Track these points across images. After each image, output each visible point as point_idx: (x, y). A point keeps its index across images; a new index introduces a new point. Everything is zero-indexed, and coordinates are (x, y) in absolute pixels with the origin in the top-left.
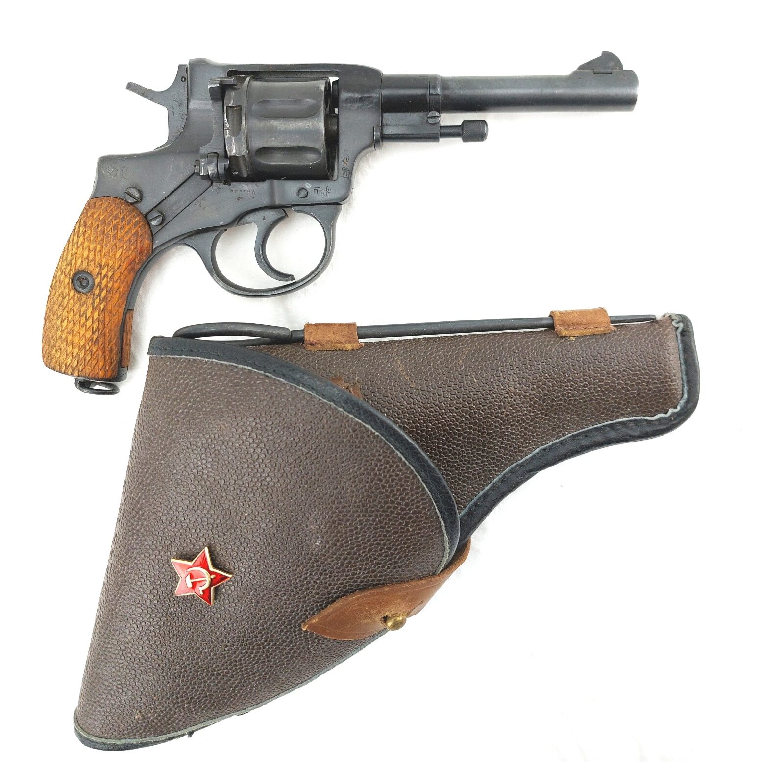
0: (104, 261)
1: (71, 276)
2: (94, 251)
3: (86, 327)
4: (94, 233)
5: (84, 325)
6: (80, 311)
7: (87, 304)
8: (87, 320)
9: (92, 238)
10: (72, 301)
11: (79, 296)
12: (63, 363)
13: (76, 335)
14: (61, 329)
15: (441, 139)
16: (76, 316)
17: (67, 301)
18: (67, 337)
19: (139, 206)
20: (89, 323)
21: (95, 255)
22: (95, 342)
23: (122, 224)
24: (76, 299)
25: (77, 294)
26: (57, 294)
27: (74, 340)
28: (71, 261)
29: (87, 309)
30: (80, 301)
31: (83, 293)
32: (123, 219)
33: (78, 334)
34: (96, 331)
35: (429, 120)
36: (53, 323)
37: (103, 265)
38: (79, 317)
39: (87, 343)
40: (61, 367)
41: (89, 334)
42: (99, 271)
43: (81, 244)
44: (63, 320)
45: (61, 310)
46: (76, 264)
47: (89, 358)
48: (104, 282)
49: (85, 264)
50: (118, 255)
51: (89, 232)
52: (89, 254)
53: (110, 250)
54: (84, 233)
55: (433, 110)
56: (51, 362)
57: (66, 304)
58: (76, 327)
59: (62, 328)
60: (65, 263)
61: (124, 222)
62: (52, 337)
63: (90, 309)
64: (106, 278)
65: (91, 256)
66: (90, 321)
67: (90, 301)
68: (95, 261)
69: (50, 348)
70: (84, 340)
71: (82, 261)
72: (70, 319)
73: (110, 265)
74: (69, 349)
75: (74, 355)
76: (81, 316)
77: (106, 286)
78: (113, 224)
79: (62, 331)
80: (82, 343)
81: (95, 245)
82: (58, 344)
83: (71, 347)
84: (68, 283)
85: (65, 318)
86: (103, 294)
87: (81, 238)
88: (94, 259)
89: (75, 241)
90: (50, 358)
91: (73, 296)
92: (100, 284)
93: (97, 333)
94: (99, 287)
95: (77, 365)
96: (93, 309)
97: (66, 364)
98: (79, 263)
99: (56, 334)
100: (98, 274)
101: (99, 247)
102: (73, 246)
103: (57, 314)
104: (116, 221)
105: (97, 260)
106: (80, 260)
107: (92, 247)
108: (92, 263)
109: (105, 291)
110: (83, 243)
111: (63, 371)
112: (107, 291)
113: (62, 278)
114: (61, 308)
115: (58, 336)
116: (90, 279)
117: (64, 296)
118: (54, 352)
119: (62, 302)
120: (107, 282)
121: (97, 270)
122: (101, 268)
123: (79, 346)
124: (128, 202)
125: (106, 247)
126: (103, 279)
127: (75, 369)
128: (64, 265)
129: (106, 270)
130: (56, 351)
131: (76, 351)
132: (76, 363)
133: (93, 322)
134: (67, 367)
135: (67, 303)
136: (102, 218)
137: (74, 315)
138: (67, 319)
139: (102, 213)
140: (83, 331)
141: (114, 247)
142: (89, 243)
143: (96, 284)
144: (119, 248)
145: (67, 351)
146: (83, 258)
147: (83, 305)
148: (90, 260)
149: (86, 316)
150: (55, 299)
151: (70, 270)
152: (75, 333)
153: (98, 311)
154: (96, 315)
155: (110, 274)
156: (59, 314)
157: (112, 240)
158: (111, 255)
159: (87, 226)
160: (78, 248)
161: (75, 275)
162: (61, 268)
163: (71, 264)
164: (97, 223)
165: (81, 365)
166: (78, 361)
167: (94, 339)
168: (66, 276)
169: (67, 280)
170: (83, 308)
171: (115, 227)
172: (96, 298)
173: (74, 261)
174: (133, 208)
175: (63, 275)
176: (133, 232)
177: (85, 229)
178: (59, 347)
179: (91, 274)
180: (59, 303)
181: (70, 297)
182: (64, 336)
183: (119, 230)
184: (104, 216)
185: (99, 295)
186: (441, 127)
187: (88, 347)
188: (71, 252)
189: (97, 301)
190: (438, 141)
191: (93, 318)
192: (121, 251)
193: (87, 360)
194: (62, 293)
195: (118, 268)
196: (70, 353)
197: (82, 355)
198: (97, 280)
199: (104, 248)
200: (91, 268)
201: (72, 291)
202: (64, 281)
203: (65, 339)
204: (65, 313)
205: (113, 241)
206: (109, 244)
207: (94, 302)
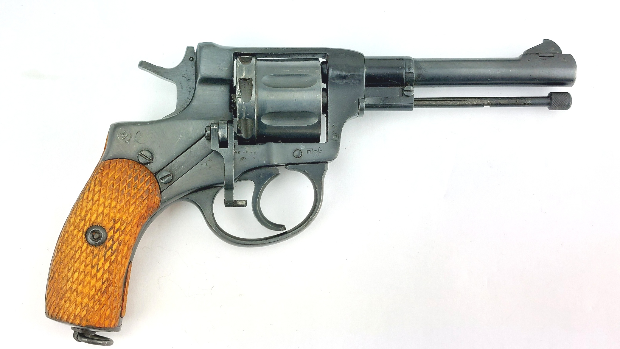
0: (118, 216)
1: (85, 230)
2: (109, 206)
3: (96, 278)
4: (109, 191)
5: (95, 275)
6: (92, 263)
7: (99, 256)
8: (98, 271)
9: (107, 195)
10: (84, 254)
11: (92, 248)
12: (72, 313)
13: (86, 285)
14: (71, 280)
15: (414, 109)
16: (88, 268)
17: (79, 253)
18: (77, 288)
19: (150, 166)
20: (99, 275)
21: (110, 211)
22: (103, 292)
23: (136, 182)
24: (88, 252)
25: (90, 247)
26: (69, 247)
27: (84, 291)
28: (85, 216)
29: (99, 261)
30: (93, 253)
31: (95, 246)
32: (135, 178)
33: (89, 284)
34: (105, 281)
35: (405, 93)
36: (64, 274)
37: (117, 219)
38: (90, 268)
39: (96, 293)
40: (68, 318)
41: (99, 284)
42: (113, 225)
43: (96, 201)
44: (75, 272)
45: (73, 263)
46: (90, 219)
47: (98, 308)
48: (117, 236)
49: (100, 219)
50: (131, 211)
51: (104, 190)
52: (104, 209)
53: (124, 206)
54: (99, 191)
55: (408, 85)
56: (58, 313)
57: (78, 256)
58: (87, 278)
59: (73, 279)
60: (79, 218)
61: (137, 181)
62: (62, 289)
63: (102, 261)
64: (118, 232)
65: (106, 212)
66: (101, 272)
67: (102, 253)
68: (109, 216)
69: (59, 299)
70: (94, 290)
71: (97, 217)
72: (81, 270)
73: (123, 220)
74: (79, 299)
75: (83, 305)
76: (93, 267)
77: (118, 239)
78: (128, 182)
79: (73, 282)
80: (93, 292)
81: (110, 201)
82: (67, 295)
83: (80, 297)
84: (82, 237)
85: (76, 270)
86: (115, 247)
87: (97, 195)
88: (109, 214)
89: (90, 198)
90: (57, 308)
91: (86, 249)
92: (112, 237)
93: (106, 282)
94: (111, 240)
95: (85, 315)
96: (104, 260)
97: (75, 314)
98: (93, 219)
99: (66, 285)
100: (112, 228)
101: (114, 203)
102: (87, 203)
103: (68, 266)
104: (130, 180)
105: (112, 215)
106: (95, 216)
107: (107, 203)
108: (107, 218)
109: (116, 244)
110: (98, 200)
111: (71, 321)
112: (118, 244)
113: (75, 232)
114: (73, 260)
115: (68, 287)
116: (103, 233)
117: (77, 249)
118: (63, 302)
119: (75, 254)
120: (119, 235)
121: (111, 224)
122: (115, 222)
123: (89, 297)
124: (140, 163)
125: (121, 203)
126: (116, 233)
127: (83, 318)
128: (77, 221)
129: (119, 224)
130: (65, 302)
131: (86, 300)
132: (85, 312)
133: (104, 273)
134: (75, 317)
135: (80, 256)
136: (116, 177)
137: (86, 266)
138: (78, 271)
139: (116, 173)
140: (93, 282)
141: (128, 203)
142: (104, 200)
143: (109, 236)
144: (133, 204)
145: (76, 301)
146: (97, 213)
147: (95, 257)
148: (105, 215)
149: (97, 267)
150: (67, 252)
151: (84, 225)
152: (85, 284)
153: (109, 262)
154: (106, 267)
155: (122, 228)
156: (71, 266)
157: (126, 196)
158: (124, 211)
159: (102, 185)
160: (93, 204)
161: (88, 229)
162: (73, 223)
163: (85, 219)
164: (112, 182)
165: (89, 314)
166: (87, 310)
167: (103, 289)
168: (79, 231)
169: (80, 234)
170: (95, 260)
171: (129, 185)
172: (108, 250)
173: (88, 217)
174: (145, 168)
175: (77, 230)
176: (145, 189)
177: (100, 187)
178: (69, 298)
179: (104, 228)
180: (71, 256)
181: (83, 250)
182: (74, 287)
183: (133, 188)
184: (118, 176)
185: (112, 247)
186: (415, 98)
187: (97, 297)
188: (85, 208)
189: (109, 253)
190: (412, 110)
191: (104, 269)
192: (133, 206)
193: (96, 310)
194: (75, 246)
195: (130, 222)
196: (79, 303)
197: (91, 305)
198: (110, 234)
199: (118, 204)
200: (105, 223)
201: (85, 244)
202: (77, 235)
203: (75, 290)
204: (77, 265)
205: (127, 198)
206: (123, 201)
207: (106, 253)
